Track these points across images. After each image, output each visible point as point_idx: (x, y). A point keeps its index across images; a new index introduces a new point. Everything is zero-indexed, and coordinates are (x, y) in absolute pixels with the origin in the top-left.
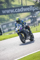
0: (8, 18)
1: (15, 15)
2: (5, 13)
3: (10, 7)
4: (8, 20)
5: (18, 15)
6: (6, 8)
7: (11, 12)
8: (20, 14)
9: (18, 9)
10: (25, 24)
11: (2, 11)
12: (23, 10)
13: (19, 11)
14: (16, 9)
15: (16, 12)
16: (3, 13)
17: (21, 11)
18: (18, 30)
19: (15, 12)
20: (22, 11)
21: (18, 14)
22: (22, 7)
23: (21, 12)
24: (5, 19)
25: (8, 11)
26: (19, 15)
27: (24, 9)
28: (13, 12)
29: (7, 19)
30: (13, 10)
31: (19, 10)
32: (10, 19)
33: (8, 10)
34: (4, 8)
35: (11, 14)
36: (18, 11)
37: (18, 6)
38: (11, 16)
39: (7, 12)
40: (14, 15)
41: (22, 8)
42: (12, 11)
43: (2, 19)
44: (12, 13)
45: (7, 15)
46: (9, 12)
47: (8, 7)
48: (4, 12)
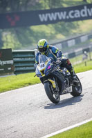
0: (53, 32)
1: (69, 26)
2: (46, 20)
3: (56, 7)
4: (52, 37)
5: (76, 25)
6: (48, 8)
7: (60, 18)
8: (80, 22)
9: (76, 11)
10: (61, 56)
11: (40, 16)
12: (88, 14)
13: (79, 16)
14: (72, 12)
15: (72, 17)
16: (42, 20)
17: (83, 16)
18: (43, 71)
19: (68, 17)
20: (86, 15)
21: (75, 23)
22: (85, 7)
23: (82, 19)
24: (46, 35)
25: (53, 17)
26: (78, 25)
27: (89, 10)
28: (64, 18)
29: (50, 35)
30: (65, 13)
31: (78, 14)
32: (56, 34)
33: (52, 14)
34: (43, 9)
35: (59, 23)
36: (76, 17)
37: (75, 5)
38: (60, 26)
39: (51, 19)
40: (67, 24)
41: (85, 9)
42: (62, 15)
43: (39, 35)
44: (62, 20)
45: (50, 25)
46: (55, 19)
47: (53, 7)
48: (43, 18)
